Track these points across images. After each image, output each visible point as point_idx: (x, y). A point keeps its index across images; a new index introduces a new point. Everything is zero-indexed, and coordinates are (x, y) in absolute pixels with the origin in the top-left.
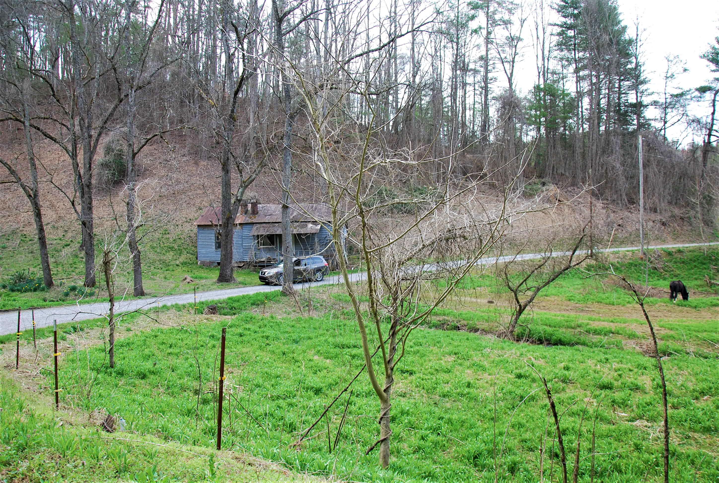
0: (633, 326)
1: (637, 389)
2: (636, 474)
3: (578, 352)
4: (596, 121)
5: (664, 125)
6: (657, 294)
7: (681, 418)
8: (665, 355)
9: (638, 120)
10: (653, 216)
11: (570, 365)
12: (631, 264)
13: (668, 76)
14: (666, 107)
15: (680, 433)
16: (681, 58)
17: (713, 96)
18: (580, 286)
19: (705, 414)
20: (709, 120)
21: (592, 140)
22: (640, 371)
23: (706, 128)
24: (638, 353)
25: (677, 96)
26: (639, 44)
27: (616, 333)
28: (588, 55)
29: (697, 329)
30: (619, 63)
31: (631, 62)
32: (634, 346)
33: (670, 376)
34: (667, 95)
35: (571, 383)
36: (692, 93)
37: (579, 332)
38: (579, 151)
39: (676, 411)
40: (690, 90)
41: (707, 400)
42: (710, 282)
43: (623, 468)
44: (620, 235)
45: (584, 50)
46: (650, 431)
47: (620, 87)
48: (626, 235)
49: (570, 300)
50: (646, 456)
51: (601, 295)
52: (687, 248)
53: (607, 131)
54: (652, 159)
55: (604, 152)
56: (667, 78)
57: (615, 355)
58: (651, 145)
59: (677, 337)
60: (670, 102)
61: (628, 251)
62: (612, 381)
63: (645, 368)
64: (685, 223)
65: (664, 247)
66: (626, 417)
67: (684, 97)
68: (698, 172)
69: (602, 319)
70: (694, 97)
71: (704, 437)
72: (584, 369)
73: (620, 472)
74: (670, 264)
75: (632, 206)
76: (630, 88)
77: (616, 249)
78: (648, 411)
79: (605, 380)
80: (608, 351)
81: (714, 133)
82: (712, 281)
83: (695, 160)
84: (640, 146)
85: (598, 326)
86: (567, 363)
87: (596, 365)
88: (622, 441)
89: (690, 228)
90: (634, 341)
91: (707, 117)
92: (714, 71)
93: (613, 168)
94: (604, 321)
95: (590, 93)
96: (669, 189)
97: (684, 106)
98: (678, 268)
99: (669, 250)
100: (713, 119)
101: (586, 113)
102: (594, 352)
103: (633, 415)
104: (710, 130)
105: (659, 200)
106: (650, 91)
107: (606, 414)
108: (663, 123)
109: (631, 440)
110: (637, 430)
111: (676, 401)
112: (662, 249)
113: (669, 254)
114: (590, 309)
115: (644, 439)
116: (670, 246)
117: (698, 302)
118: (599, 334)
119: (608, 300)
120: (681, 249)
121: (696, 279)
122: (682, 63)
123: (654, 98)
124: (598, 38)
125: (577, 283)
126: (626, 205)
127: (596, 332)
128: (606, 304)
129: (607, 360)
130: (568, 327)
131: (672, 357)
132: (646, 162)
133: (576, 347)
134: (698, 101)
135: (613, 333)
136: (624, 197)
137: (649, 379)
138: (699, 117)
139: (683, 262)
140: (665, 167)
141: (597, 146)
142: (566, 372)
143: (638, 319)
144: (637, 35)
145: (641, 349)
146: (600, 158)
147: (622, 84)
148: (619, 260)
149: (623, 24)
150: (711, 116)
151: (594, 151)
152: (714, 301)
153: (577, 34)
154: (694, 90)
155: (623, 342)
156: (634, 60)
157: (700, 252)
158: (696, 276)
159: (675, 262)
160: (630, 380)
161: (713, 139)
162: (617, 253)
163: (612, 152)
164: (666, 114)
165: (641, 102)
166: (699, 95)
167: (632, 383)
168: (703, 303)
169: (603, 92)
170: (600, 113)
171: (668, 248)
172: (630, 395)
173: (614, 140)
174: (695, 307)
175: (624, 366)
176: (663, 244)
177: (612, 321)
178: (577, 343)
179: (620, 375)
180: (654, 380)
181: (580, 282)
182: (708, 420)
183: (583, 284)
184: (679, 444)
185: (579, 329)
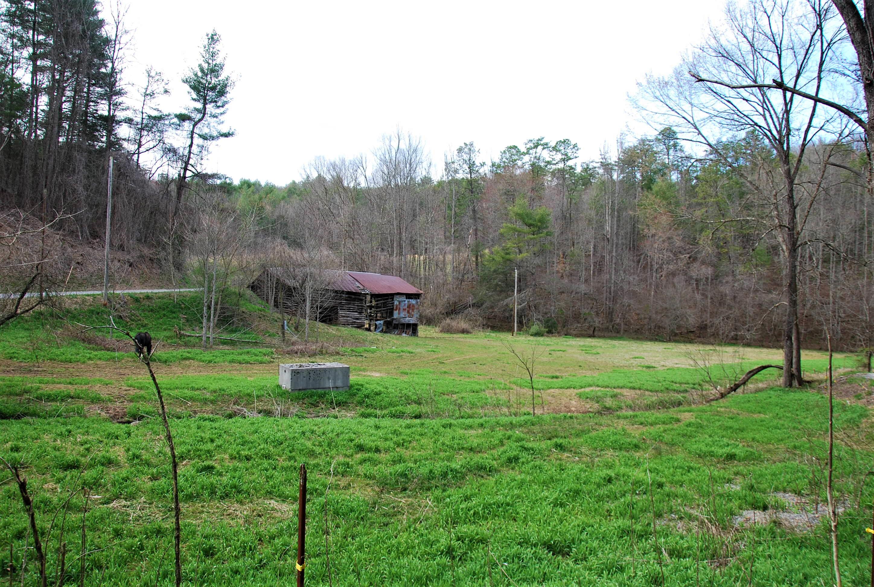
0: (97, 388)
1: (110, 464)
2: (119, 566)
3: (28, 426)
4: (56, 129)
5: (138, 149)
6: (123, 347)
7: (163, 488)
8: (136, 419)
9: (108, 137)
10: (120, 255)
11: (21, 444)
12: (92, 312)
13: (148, 92)
14: (142, 128)
15: (163, 507)
16: (163, 77)
17: (192, 127)
18: (25, 340)
19: (187, 480)
20: (186, 152)
21: (49, 152)
22: (112, 441)
23: (182, 160)
24: (105, 420)
25: (155, 118)
26: (117, 47)
27: (76, 398)
28: (52, 42)
29: (169, 386)
30: (91, 62)
31: (106, 67)
32: (99, 412)
33: (146, 443)
34: (144, 115)
35: (23, 468)
36: (171, 119)
37: (26, 399)
38: (29, 163)
39: (156, 483)
40: (169, 115)
41: (186, 465)
42: (180, 333)
43: (104, 562)
44: (79, 276)
45: (47, 33)
46: (130, 511)
47: (88, 93)
48: (86, 276)
49: (11, 358)
50: (129, 541)
51: (54, 350)
52: (156, 293)
53: (67, 143)
54: (122, 186)
55: (63, 170)
56: (146, 95)
57: (78, 424)
58: (122, 170)
59: (148, 397)
60: (147, 125)
61: (88, 295)
62: (79, 457)
63: (117, 437)
64: (155, 265)
65: (131, 291)
66: (100, 499)
67: (162, 122)
68: (171, 208)
69: (56, 380)
70: (173, 124)
71: (187, 505)
72: (40, 447)
73: (100, 568)
74: (137, 313)
75: (95, 241)
76: (101, 97)
77: (73, 293)
78: (126, 487)
79: (70, 458)
80: (68, 420)
81: (190, 167)
82: (182, 332)
83: (168, 193)
84: (111, 169)
85: (52, 390)
86: (15, 443)
87: (55, 440)
88: (98, 530)
89: (160, 271)
90: (99, 405)
91: (184, 148)
92: (194, 100)
93: (74, 191)
94: (60, 383)
95: (49, 91)
96: (139, 225)
97: (162, 132)
98: (146, 317)
99: (137, 296)
100: (190, 152)
101: (41, 115)
102: (49, 424)
103: (107, 496)
104: (187, 163)
105: (128, 236)
106: (124, 106)
107: (74, 501)
108: (137, 147)
109: (109, 526)
110: (114, 512)
111: (155, 470)
112: (129, 295)
113: (137, 300)
114: (40, 369)
115: (123, 522)
116: (138, 291)
117: (168, 355)
118: (53, 400)
119: (64, 357)
120: (150, 295)
121: (165, 330)
122: (163, 83)
123: (129, 114)
124: (68, 25)
125: (21, 335)
126: (88, 239)
127: (50, 398)
128: (62, 362)
129: (70, 432)
130: (11, 394)
131: (145, 420)
132: (115, 190)
133: (25, 419)
134: (176, 129)
135: (72, 398)
136: (86, 229)
137: (123, 450)
138: (176, 147)
139: (152, 310)
140: (135, 198)
141: (55, 160)
142: (16, 454)
143: (102, 378)
144: (116, 36)
145: (108, 415)
146: (57, 177)
147: (91, 89)
148: (78, 307)
149: (101, 16)
150: (188, 149)
151: (50, 167)
152: (184, 354)
153: (39, 10)
154: (173, 116)
155: (86, 408)
156: (110, 65)
157: (170, 299)
158: (164, 327)
159: (143, 311)
160: (100, 454)
161: (189, 174)
162: (76, 296)
163: (74, 171)
164: (141, 137)
165: (114, 116)
166: (178, 122)
167: (104, 457)
168: (173, 357)
169: (68, 93)
170: (60, 119)
171: (136, 294)
172: (103, 471)
173: (78, 157)
174: (166, 362)
175: (90, 438)
176: (130, 289)
177: (70, 383)
178: (25, 415)
179: (88, 450)
180: (129, 450)
181: (26, 334)
182: (190, 486)
183: (30, 336)
184: (163, 519)
185: (26, 396)
